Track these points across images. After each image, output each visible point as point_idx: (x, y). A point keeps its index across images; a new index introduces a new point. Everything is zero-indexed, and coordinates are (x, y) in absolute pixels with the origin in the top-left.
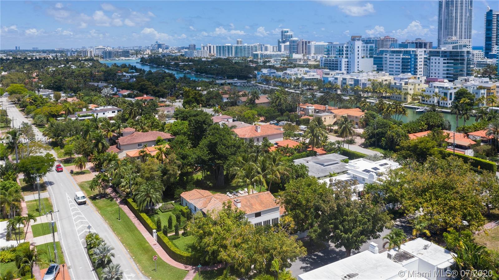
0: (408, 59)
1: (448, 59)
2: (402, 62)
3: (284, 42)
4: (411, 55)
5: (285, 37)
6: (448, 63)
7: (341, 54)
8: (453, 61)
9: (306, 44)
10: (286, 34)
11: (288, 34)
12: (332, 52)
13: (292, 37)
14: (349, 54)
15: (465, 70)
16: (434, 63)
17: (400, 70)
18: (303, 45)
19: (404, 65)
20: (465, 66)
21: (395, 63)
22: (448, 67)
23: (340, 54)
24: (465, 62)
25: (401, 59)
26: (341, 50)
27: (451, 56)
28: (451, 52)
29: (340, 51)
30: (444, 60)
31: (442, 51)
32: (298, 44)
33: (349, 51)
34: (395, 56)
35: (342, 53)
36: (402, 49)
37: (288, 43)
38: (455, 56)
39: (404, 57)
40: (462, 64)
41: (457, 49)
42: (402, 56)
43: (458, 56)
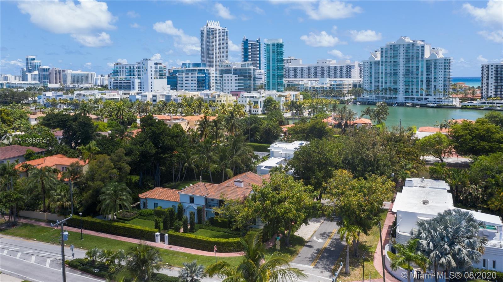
0: (203, 77)
1: (238, 76)
2: (198, 80)
3: (30, 71)
4: (205, 73)
5: (31, 66)
6: (239, 80)
7: (132, 74)
8: (243, 78)
9: (60, 72)
10: (32, 62)
11: (35, 61)
12: (122, 73)
13: (40, 65)
14: (142, 75)
15: (252, 86)
16: (227, 80)
17: (196, 88)
18: (56, 74)
19: (200, 83)
20: (252, 82)
21: (190, 82)
22: (239, 83)
23: (130, 75)
24: (252, 79)
25: (196, 77)
26: (132, 71)
27: (241, 73)
28: (240, 70)
29: (130, 71)
30: (235, 77)
31: (234, 69)
32: (50, 74)
33: (141, 71)
34: (190, 75)
35: (134, 74)
36: (197, 68)
37: (36, 73)
38: (244, 73)
39: (200, 75)
40: (250, 80)
41: (245, 67)
42: (196, 75)
43: (246, 73)
